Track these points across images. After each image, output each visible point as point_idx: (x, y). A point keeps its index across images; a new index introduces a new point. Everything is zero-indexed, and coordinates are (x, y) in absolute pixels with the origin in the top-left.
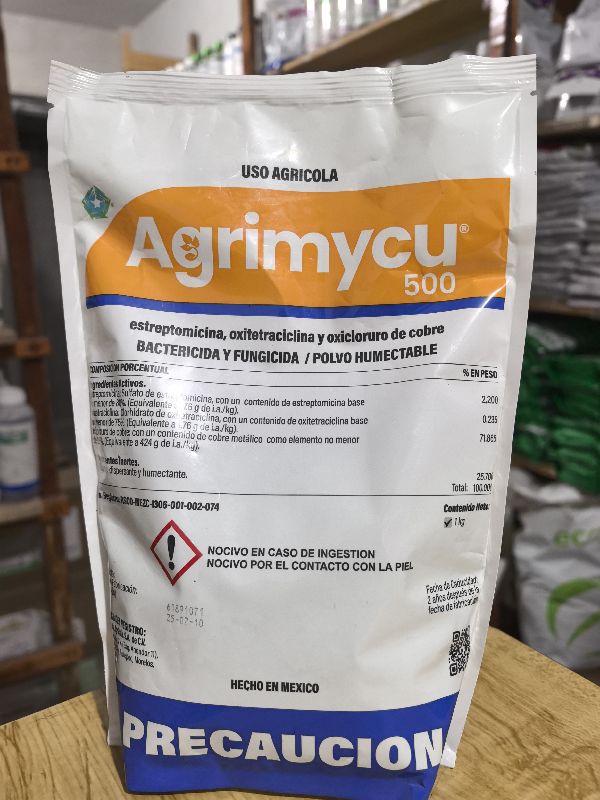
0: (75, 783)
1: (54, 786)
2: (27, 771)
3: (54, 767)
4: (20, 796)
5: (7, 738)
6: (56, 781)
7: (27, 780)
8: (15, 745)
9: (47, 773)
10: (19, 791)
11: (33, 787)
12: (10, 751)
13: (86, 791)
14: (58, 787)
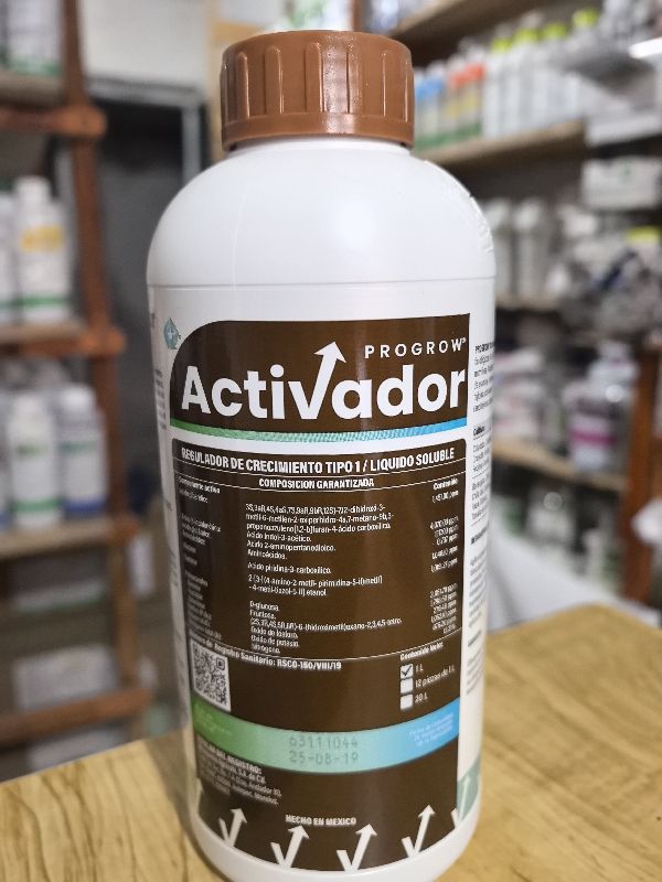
0: (164, 857)
1: (134, 859)
2: (95, 836)
3: (134, 831)
4: (85, 869)
5: (67, 783)
6: (138, 852)
7: (95, 846)
8: (79, 794)
9: (124, 838)
10: (83, 863)
11: (104, 859)
12: (72, 802)
13: (181, 870)
14: (141, 861)
